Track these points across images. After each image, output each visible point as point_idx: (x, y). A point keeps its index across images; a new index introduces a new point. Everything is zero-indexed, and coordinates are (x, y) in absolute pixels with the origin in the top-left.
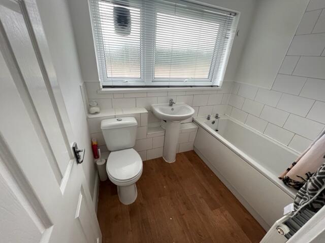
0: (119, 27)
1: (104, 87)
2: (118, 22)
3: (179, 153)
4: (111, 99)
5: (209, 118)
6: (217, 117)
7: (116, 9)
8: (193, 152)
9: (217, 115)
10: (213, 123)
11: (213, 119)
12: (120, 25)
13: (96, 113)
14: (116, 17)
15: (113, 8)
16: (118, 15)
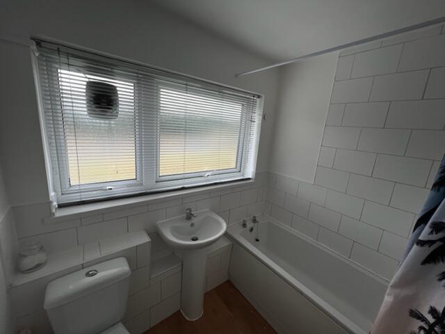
0: (97, 109)
1: (61, 206)
2: (95, 103)
3: (207, 293)
4: (76, 228)
5: (244, 225)
6: (254, 221)
7: (91, 85)
8: (229, 283)
9: (254, 217)
10: (251, 230)
11: (250, 225)
12: (97, 107)
13: (38, 266)
14: (91, 97)
15: (85, 83)
16: (94, 94)
